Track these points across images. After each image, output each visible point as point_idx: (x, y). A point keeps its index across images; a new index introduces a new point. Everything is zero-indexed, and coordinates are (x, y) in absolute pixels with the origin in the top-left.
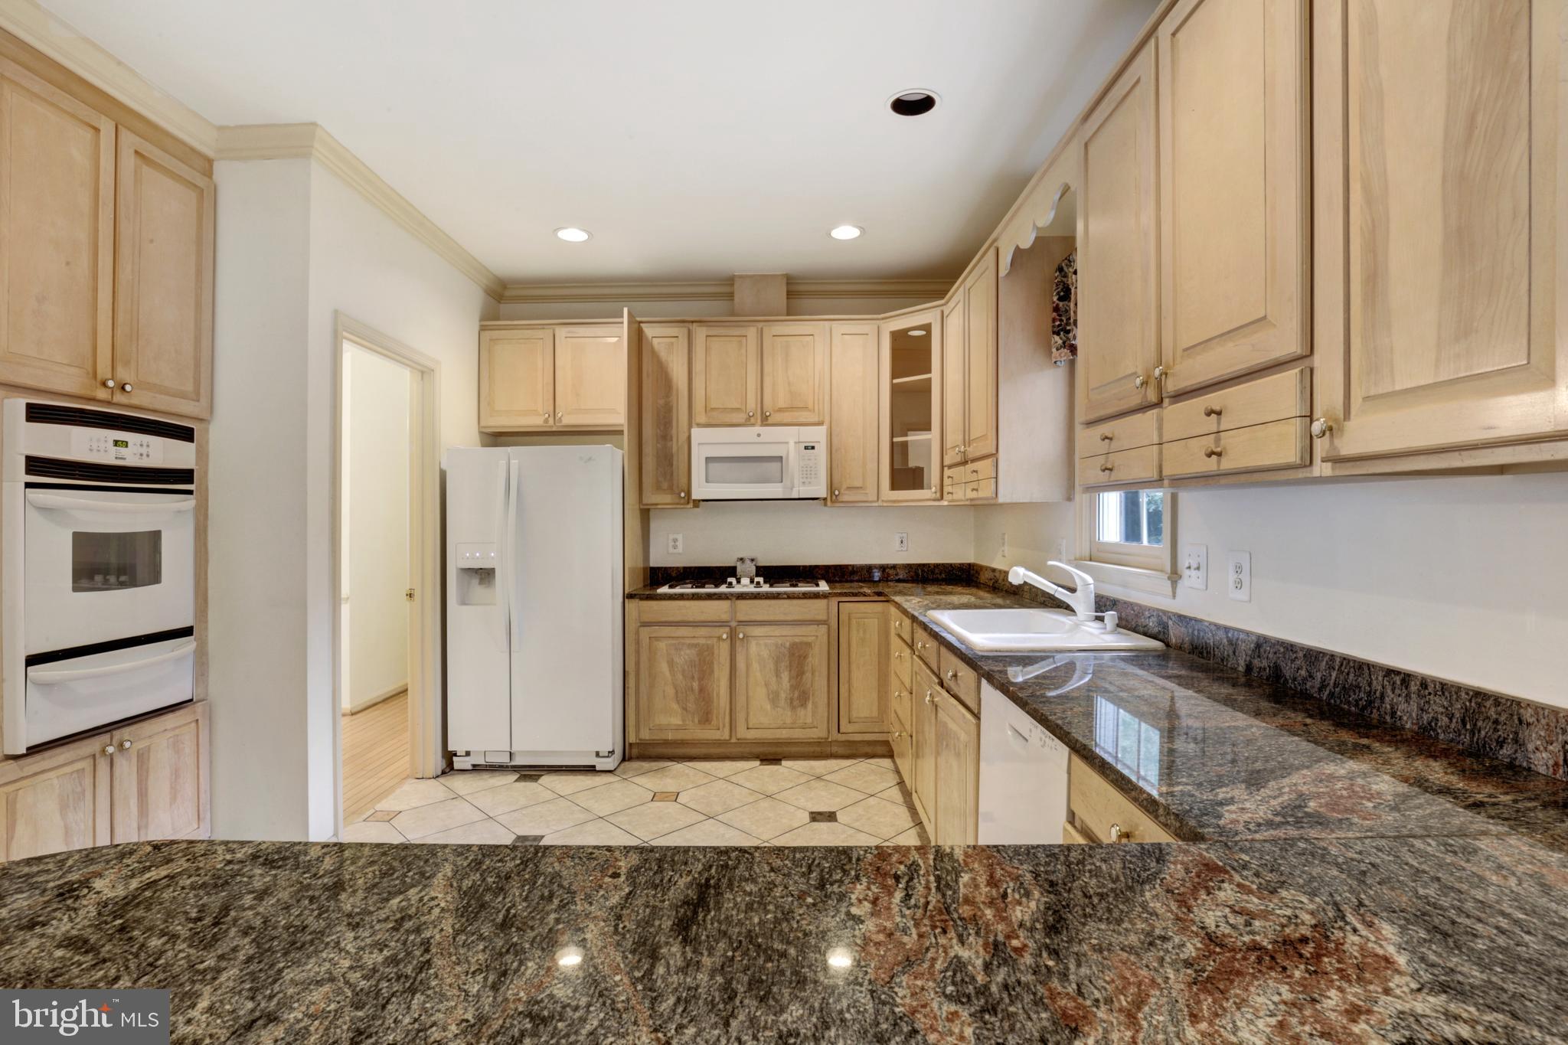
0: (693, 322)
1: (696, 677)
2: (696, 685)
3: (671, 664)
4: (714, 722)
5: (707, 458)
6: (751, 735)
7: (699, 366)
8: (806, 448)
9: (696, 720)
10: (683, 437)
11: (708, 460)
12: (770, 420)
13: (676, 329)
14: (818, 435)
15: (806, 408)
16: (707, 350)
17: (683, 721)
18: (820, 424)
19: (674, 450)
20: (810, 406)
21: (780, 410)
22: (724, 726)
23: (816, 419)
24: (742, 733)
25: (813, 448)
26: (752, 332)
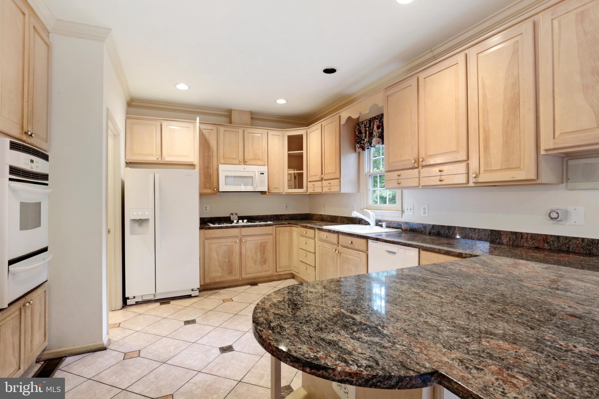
0: (218, 125)
1: (227, 257)
2: (227, 260)
3: (217, 253)
4: (234, 273)
5: (225, 176)
6: (248, 276)
7: (221, 141)
8: (261, 174)
9: (227, 273)
10: (215, 168)
11: (226, 177)
12: (247, 163)
13: (212, 127)
14: (264, 169)
15: (259, 159)
16: (224, 136)
17: (222, 274)
18: (264, 165)
19: (212, 172)
20: (261, 159)
21: (251, 160)
22: (237, 274)
23: (263, 164)
24: (244, 276)
25: (263, 174)
26: (241, 131)
